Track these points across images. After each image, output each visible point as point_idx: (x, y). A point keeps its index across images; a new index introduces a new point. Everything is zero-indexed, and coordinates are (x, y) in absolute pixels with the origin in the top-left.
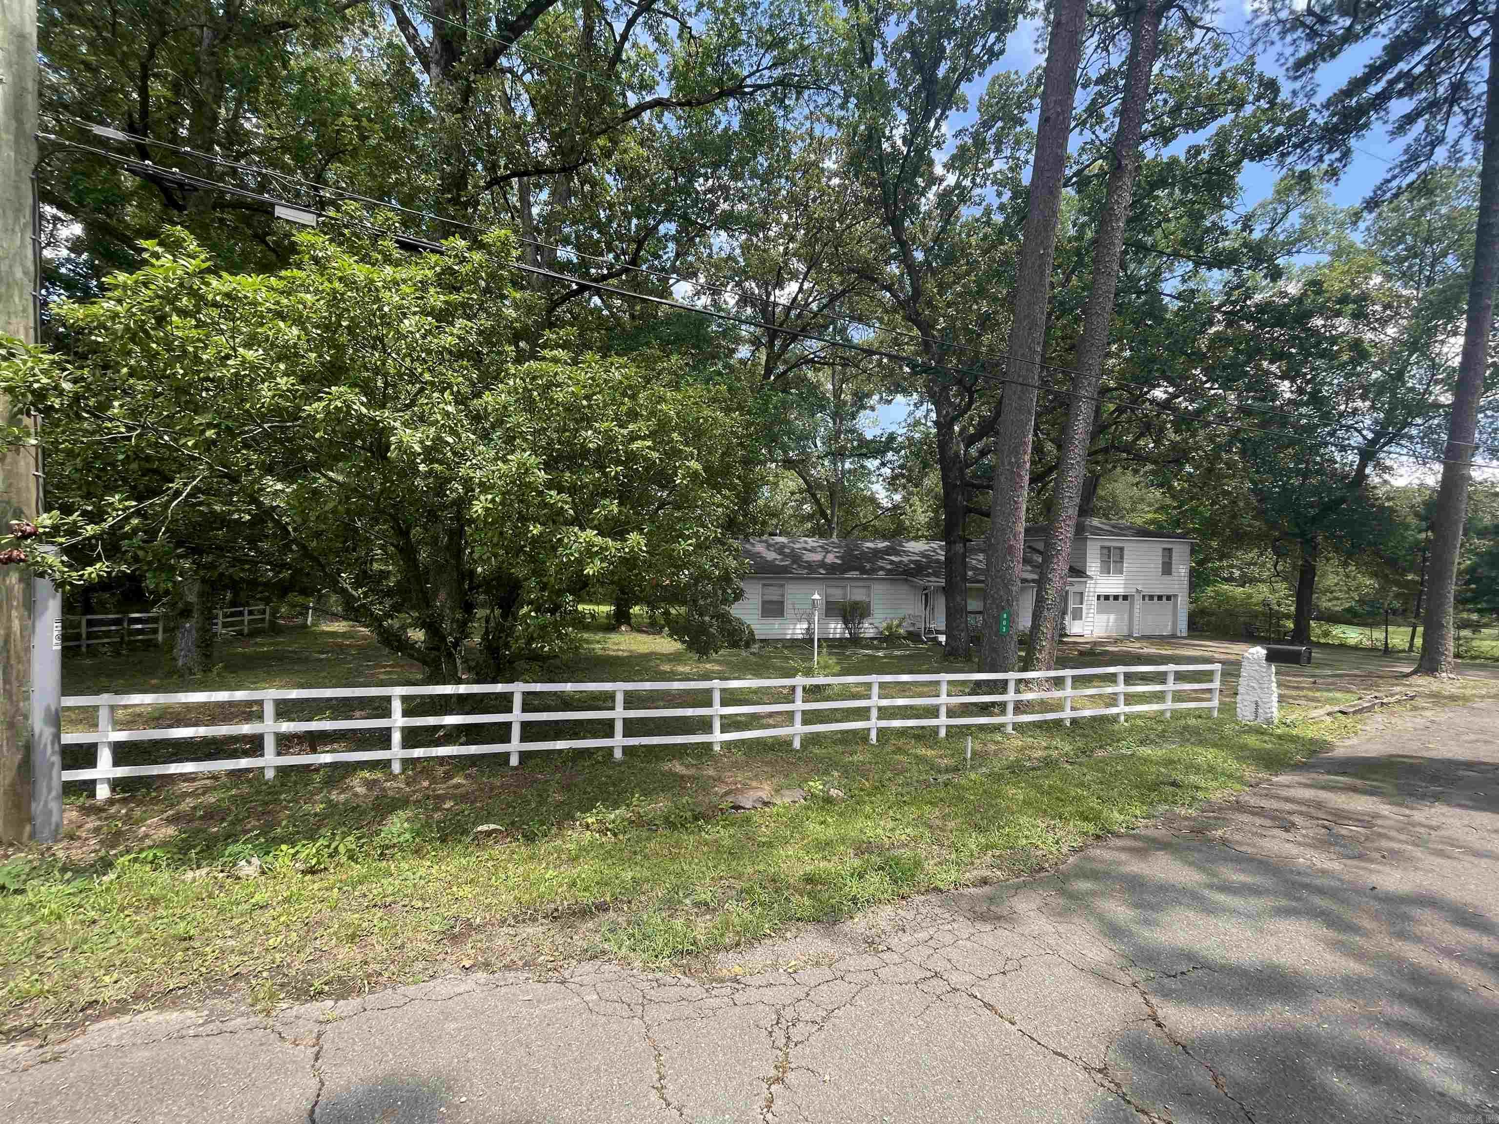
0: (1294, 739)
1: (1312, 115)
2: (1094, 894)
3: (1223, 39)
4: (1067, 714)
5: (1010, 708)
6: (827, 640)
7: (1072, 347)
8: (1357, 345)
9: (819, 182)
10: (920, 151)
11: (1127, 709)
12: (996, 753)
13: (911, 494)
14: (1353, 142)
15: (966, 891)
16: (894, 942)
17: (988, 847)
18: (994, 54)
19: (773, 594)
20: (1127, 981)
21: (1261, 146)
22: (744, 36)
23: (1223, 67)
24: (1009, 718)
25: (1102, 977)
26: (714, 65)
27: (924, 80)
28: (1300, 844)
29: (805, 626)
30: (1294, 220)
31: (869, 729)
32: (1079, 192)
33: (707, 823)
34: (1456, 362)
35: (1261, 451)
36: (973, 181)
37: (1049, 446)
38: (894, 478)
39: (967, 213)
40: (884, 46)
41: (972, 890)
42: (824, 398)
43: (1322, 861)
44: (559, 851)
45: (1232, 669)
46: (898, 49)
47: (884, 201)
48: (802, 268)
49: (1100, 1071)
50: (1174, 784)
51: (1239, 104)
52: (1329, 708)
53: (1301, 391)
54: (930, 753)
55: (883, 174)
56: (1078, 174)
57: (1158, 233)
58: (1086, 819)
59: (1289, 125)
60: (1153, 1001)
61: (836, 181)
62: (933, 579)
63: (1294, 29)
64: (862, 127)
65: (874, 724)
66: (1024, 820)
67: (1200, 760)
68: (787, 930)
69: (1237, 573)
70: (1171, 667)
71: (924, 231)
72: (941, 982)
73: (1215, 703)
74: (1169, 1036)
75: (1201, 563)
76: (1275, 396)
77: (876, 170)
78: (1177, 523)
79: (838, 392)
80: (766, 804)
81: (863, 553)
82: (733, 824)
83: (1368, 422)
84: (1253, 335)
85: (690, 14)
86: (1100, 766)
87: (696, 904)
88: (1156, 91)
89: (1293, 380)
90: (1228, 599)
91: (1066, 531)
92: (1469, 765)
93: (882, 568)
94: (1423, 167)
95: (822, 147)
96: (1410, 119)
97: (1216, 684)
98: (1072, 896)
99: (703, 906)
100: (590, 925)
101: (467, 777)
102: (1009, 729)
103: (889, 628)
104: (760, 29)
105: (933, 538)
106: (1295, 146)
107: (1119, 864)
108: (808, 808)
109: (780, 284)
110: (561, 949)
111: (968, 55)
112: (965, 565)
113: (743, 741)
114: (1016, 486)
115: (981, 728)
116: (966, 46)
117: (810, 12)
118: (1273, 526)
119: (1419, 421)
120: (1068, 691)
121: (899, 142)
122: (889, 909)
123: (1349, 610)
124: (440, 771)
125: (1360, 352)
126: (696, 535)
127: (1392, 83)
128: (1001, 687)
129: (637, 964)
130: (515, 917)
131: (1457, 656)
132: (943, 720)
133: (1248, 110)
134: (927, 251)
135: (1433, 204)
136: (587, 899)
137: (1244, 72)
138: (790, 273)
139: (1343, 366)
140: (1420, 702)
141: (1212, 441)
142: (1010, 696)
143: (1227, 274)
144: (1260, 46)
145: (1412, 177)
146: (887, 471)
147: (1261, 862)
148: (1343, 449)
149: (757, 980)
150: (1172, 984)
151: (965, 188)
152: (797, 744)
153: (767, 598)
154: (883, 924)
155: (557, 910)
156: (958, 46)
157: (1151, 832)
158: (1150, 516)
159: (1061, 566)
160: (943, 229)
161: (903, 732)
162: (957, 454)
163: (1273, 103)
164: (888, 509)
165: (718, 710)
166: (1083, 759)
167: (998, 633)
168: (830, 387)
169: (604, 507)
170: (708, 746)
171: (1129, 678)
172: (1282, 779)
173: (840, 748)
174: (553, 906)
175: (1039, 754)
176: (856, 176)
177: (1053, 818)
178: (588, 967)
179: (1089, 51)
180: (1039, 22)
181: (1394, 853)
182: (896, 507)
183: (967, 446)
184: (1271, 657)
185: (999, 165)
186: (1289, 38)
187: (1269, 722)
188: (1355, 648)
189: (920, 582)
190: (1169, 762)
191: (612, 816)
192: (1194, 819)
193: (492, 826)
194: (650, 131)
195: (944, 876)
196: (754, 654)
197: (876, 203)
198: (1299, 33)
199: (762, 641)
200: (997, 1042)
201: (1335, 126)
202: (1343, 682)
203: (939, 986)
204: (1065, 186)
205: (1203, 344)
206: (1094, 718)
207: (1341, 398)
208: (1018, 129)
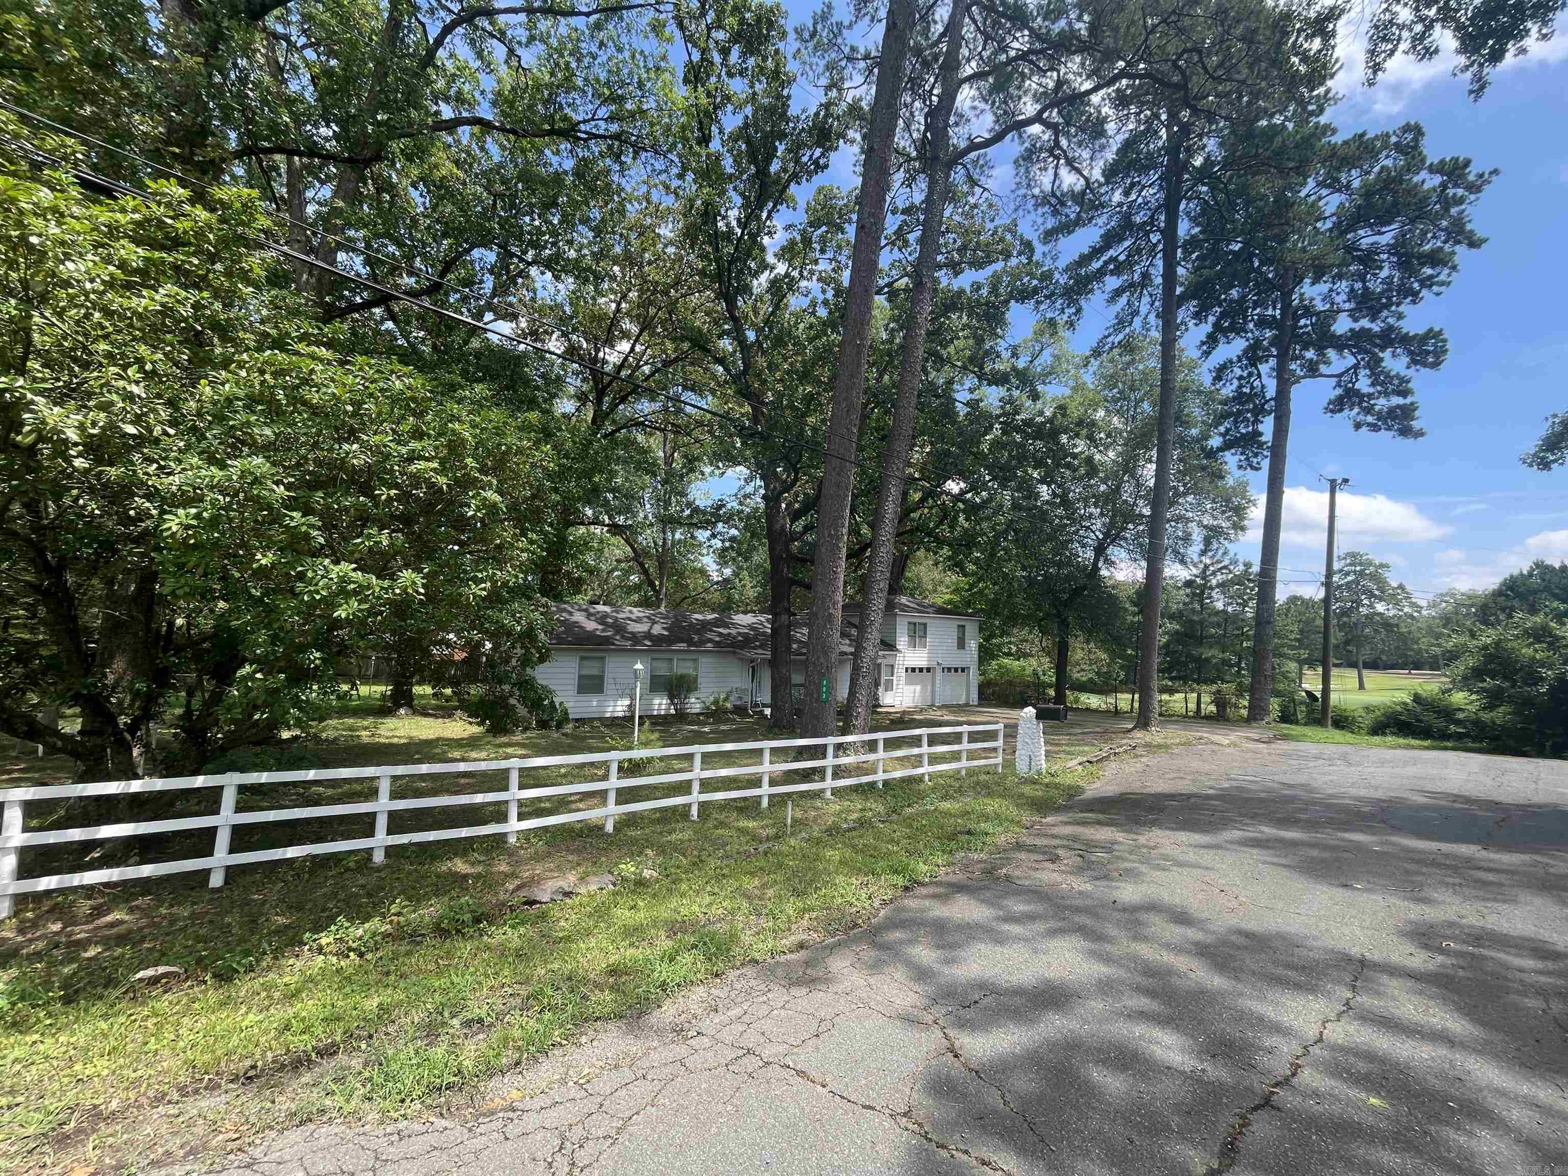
0: (1057, 786)
1: (1057, 275)
2: (902, 942)
3: (995, 200)
4: (880, 777)
5: (829, 772)
6: (651, 717)
7: (883, 438)
8: (1089, 460)
9: (654, 245)
10: (753, 237)
11: (931, 769)
12: (815, 819)
13: (740, 568)
14: (1083, 303)
15: (782, 958)
16: (706, 1025)
17: (805, 910)
18: (820, 167)
19: (592, 669)
20: (929, 1019)
21: (1023, 291)
22: (579, 82)
23: (997, 222)
24: (829, 783)
25: (910, 1020)
26: (546, 102)
27: (758, 171)
28: (1063, 872)
29: (628, 702)
30: (1046, 358)
31: (690, 805)
32: (889, 300)
33: (490, 924)
34: (1152, 483)
35: (1029, 542)
36: (801, 273)
37: (865, 530)
38: (724, 550)
39: (795, 302)
40: (721, 132)
41: (789, 957)
42: (654, 464)
43: (1080, 884)
44: (267, 988)
45: (1011, 731)
46: (734, 138)
47: (718, 276)
48: (635, 329)
49: (905, 1115)
50: (969, 833)
51: (1008, 256)
52: (1080, 759)
53: (1054, 495)
54: (751, 824)
55: (717, 250)
56: (889, 285)
57: (951, 349)
58: (896, 872)
59: (1041, 281)
60: (951, 1033)
61: (671, 250)
62: (760, 651)
63: (1042, 204)
64: (699, 202)
65: (696, 797)
66: (839, 879)
67: (989, 809)
68: (581, 1034)
69: (1014, 649)
70: (965, 728)
71: (756, 312)
72: (754, 1059)
73: (999, 760)
74: (965, 1065)
75: (987, 639)
76: (1037, 496)
77: (711, 244)
78: (968, 604)
79: (669, 460)
80: (568, 894)
81: (691, 625)
82: (523, 923)
83: (1099, 525)
84: (1021, 446)
85: (519, 43)
86: (908, 822)
87: (468, 1024)
88: (948, 231)
89: (1049, 485)
90: (1009, 671)
91: (878, 602)
92: (1171, 797)
93: (710, 641)
94: (1127, 330)
95: (661, 215)
96: (1118, 293)
97: (1000, 743)
98: (884, 947)
99: (475, 1024)
100: (307, 1078)
101: (131, 910)
102: (828, 794)
103: (716, 702)
104: (598, 80)
105: (762, 612)
106: (1046, 297)
107: (923, 911)
108: (615, 894)
109: (610, 342)
110: (253, 1119)
111: (797, 161)
112: (790, 639)
113: (546, 829)
114: (835, 558)
115: (803, 795)
116: (795, 150)
117: (649, 79)
118: (1039, 608)
119: (1131, 526)
120: (881, 754)
121: (734, 223)
122: (701, 991)
123: (1091, 680)
124: (85, 906)
125: (1092, 468)
126: (491, 578)
127: (1106, 263)
128: (819, 752)
129: (373, 1116)
130: (180, 1089)
131: (1161, 715)
132: (765, 790)
133: (1014, 262)
134: (759, 331)
135: (1133, 360)
136: (302, 1043)
137: (1010, 230)
138: (622, 331)
139: (1081, 478)
140: (1139, 751)
141: (994, 529)
142: (829, 761)
143: (1001, 391)
144: (1021, 212)
145: (1121, 337)
146: (717, 543)
147: (1035, 892)
148: (1084, 546)
149: (539, 1102)
150: (968, 1014)
151: (793, 278)
152: (609, 828)
153: (585, 672)
154: (695, 1008)
155: (254, 1067)
156: (789, 151)
157: (952, 878)
158: (947, 597)
159: (874, 636)
160: (773, 313)
161: (726, 805)
162: (783, 527)
163: (1030, 259)
164: (717, 583)
165: (515, 793)
166: (895, 817)
167: (818, 699)
168: (661, 454)
169: (369, 537)
170: (501, 838)
171: (933, 740)
172: (1049, 820)
173: (658, 828)
174: (248, 1063)
175: (855, 816)
176: (692, 247)
177: (866, 875)
178: (294, 1136)
179: (897, 185)
180: (856, 149)
181: (1127, 870)
182: (726, 581)
183: (792, 522)
184: (1039, 717)
185: (824, 266)
186: (1040, 211)
187: (1039, 773)
188: (1096, 711)
189: (748, 654)
190: (965, 814)
191: (360, 932)
192: (985, 862)
193: (162, 969)
194: (468, 153)
195: (761, 946)
196: (566, 735)
197: (709, 276)
198: (1046, 208)
199: (577, 720)
200: (807, 1110)
201: (1072, 288)
202: (1088, 738)
203: (751, 1063)
204: (878, 293)
205: (985, 448)
206: (903, 780)
207: (1081, 505)
208: (840, 236)
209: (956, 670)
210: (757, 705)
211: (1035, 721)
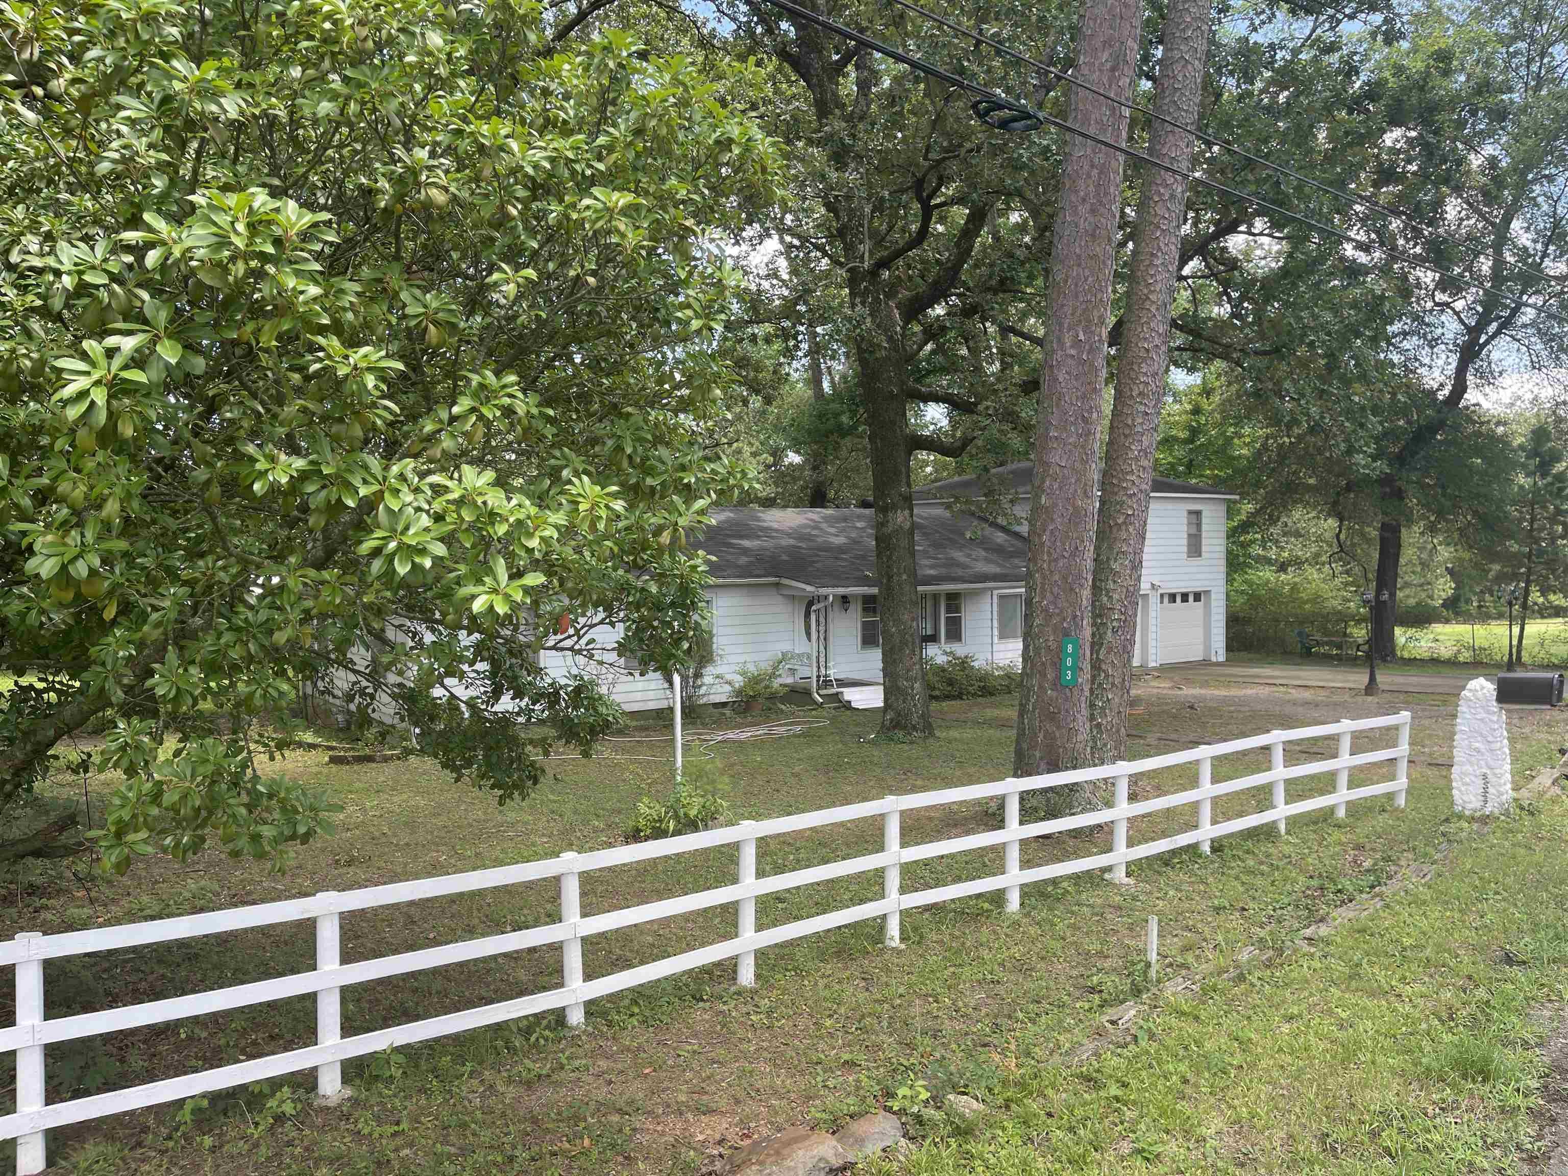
4: (1207, 833)
5: (1121, 832)
11: (1290, 810)
24: (1122, 853)
52: (1547, 772)
65: (894, 903)
70: (1345, 725)
73: (1401, 782)
97: (1401, 750)
102: (1121, 874)
120: (1206, 788)
142: (1121, 811)
152: (747, 976)
165: (576, 926)
167: (1057, 683)
170: (552, 1020)
187: (1506, 810)
189: (806, 587)
209: (1185, 597)
210: (827, 683)
211: (1494, 706)
